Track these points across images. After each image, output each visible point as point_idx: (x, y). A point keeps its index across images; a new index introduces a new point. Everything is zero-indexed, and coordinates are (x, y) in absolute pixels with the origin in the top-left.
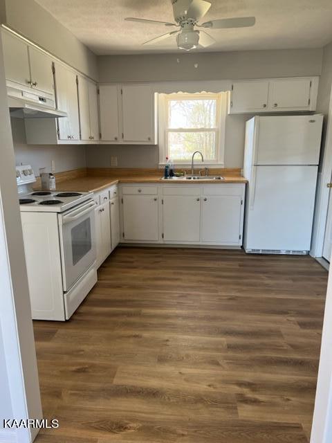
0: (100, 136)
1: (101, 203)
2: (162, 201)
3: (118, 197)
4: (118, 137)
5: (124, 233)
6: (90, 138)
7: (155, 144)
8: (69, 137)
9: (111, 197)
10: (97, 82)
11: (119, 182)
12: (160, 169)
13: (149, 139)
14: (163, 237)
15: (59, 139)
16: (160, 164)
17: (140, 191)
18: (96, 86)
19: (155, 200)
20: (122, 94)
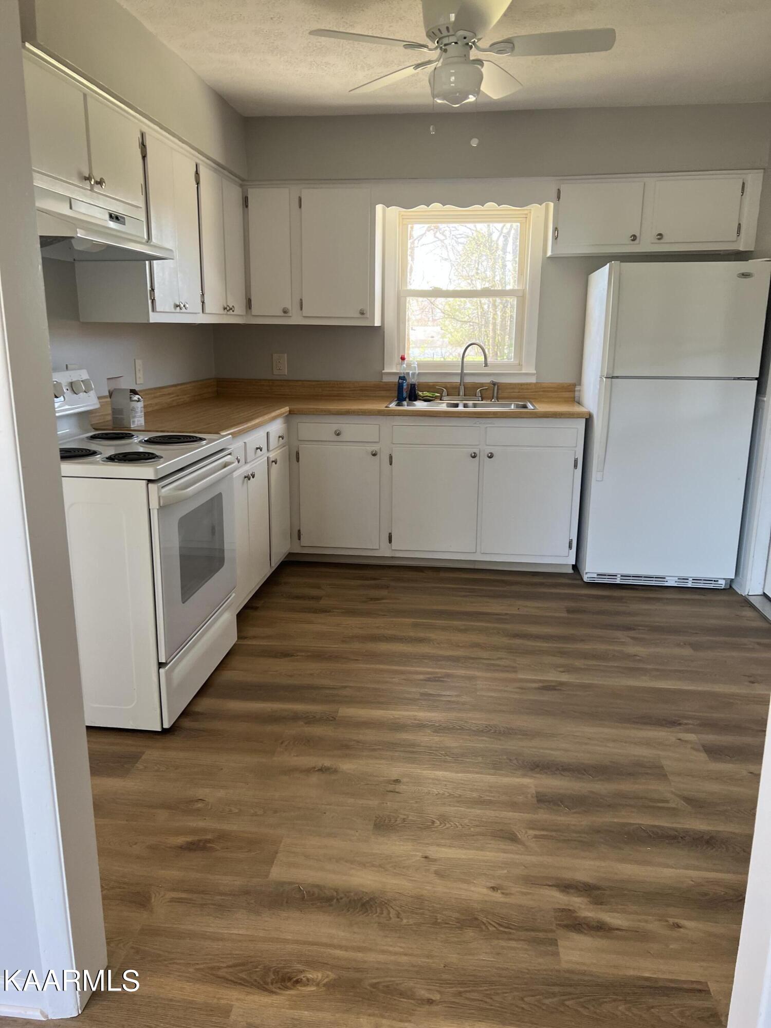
0: (249, 304)
1: (248, 461)
2: (391, 457)
3: (287, 447)
4: (289, 307)
5: (299, 531)
6: (225, 309)
7: (376, 325)
8: (177, 306)
9: (271, 448)
10: (243, 180)
11: (291, 412)
12: (387, 384)
13: (362, 313)
14: (390, 541)
15: (153, 310)
16: (386, 370)
17: (338, 435)
18: (240, 190)
19: (374, 455)
20: (300, 207)
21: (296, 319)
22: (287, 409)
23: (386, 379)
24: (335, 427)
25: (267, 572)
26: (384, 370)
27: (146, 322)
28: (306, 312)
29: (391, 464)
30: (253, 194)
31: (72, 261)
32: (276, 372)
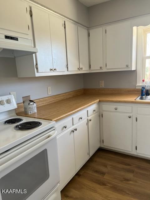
0: (90, 66)
1: (74, 124)
2: (137, 119)
3: (98, 113)
4: (102, 66)
5: (103, 140)
6: (78, 69)
7: (133, 70)
8: (51, 70)
9: (89, 115)
10: (88, 28)
11: (99, 101)
12: (137, 89)
13: (127, 66)
14: (136, 149)
15: (38, 72)
16: (137, 85)
17: (116, 109)
18: (87, 31)
19: (130, 117)
20: (106, 33)
21: (104, 70)
22: (98, 100)
23: (137, 88)
24: (115, 107)
25: (87, 158)
26: (136, 84)
27: (34, 76)
28: (108, 67)
29: (137, 121)
30: (91, 32)
31: (14, 57)
32: (100, 86)
